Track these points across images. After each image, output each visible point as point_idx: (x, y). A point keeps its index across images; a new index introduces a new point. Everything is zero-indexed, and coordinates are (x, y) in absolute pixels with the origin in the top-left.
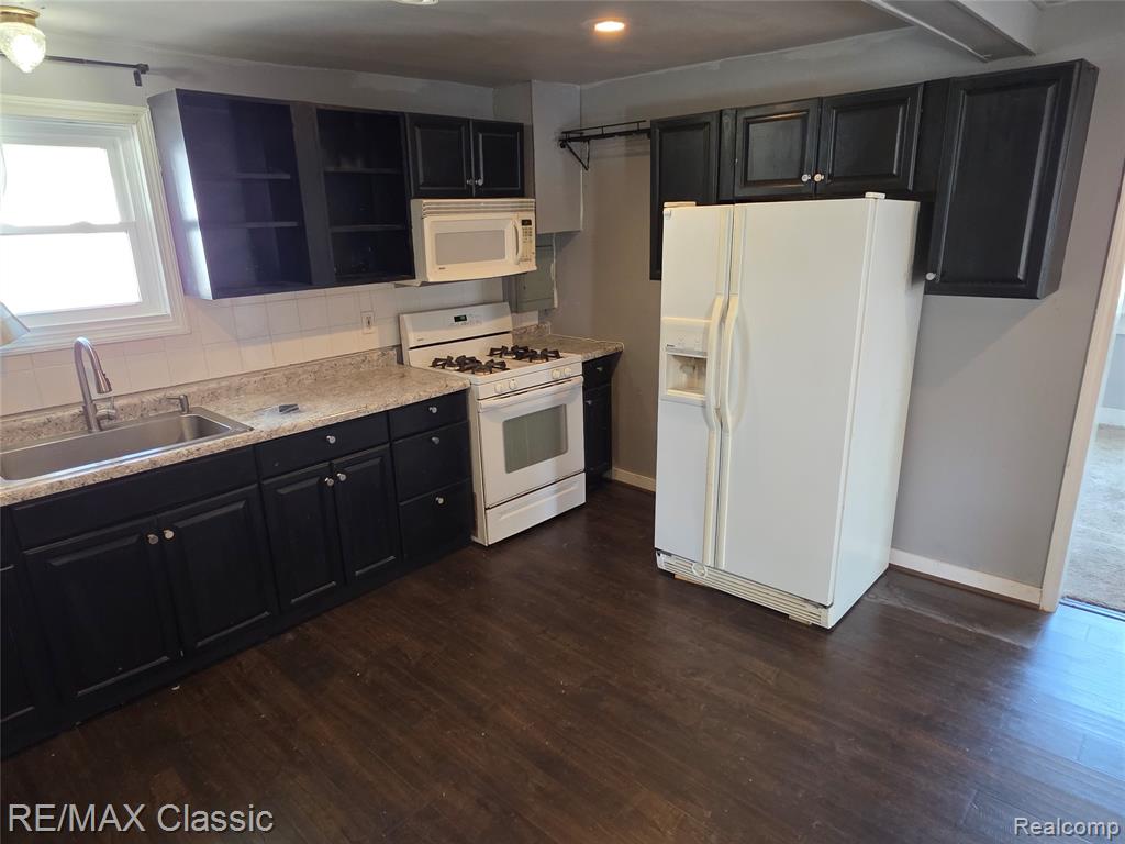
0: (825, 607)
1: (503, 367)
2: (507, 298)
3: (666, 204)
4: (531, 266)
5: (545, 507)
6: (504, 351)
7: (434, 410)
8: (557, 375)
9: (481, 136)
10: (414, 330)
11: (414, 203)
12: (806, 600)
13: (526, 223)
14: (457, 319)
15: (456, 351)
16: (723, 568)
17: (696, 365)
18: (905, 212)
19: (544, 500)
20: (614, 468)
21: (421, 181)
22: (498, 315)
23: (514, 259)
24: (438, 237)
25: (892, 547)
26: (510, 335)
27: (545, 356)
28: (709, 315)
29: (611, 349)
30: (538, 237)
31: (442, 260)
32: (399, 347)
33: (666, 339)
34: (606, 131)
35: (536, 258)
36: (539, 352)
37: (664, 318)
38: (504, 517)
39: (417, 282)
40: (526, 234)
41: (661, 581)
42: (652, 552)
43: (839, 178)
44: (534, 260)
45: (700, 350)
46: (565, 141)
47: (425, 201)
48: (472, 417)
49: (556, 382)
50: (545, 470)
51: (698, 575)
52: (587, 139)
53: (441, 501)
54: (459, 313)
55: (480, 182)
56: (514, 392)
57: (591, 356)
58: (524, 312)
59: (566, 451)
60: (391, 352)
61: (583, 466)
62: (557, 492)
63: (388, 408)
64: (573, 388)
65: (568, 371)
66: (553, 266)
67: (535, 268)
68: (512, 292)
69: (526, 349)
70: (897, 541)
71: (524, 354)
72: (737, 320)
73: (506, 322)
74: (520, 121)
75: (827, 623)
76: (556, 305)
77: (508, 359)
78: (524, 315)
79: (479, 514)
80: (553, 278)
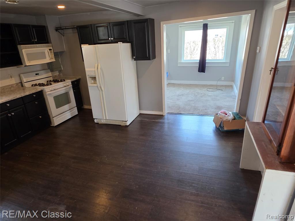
0: (126, 121)
1: (51, 84)
2: (49, 68)
3: (82, 45)
4: (54, 60)
5: (68, 116)
6: (50, 81)
7: (35, 96)
8: (65, 85)
9: (34, 29)
10: (25, 78)
11: (18, 46)
12: (123, 121)
13: (50, 50)
14: (36, 74)
15: (38, 82)
16: (107, 119)
17: (94, 78)
18: (128, 46)
19: (68, 114)
20: (84, 106)
21: (20, 40)
22: (47, 73)
23: (49, 58)
24: (27, 54)
25: (140, 110)
26: (52, 77)
27: (61, 81)
28: (95, 68)
29: (78, 78)
30: (54, 53)
31: (29, 60)
32: (21, 83)
33: (87, 74)
34: (67, 28)
35: (55, 58)
36: (60, 80)
37: (86, 69)
38: (58, 119)
39: (23, 66)
40: (51, 52)
41: (96, 125)
42: (93, 119)
43: (116, 39)
44: (54, 59)
45: (94, 75)
46: (57, 29)
47: (22, 46)
48: (45, 96)
49: (65, 86)
50: (66, 107)
51: (103, 122)
52: (63, 29)
53: (41, 117)
54: (37, 73)
55: (36, 40)
56: (55, 90)
57: (73, 80)
58: (54, 71)
59: (71, 102)
60: (19, 84)
61: (76, 105)
62: (70, 112)
63: (22, 96)
64: (70, 88)
65: (68, 84)
66: (60, 60)
67: (55, 60)
68: (50, 67)
69: (56, 80)
70: (140, 109)
71: (56, 81)
72: (100, 68)
73: (50, 74)
74: (44, 25)
75: (127, 124)
76: (62, 69)
77: (52, 83)
78: (54, 72)
79: (51, 119)
80: (60, 63)
